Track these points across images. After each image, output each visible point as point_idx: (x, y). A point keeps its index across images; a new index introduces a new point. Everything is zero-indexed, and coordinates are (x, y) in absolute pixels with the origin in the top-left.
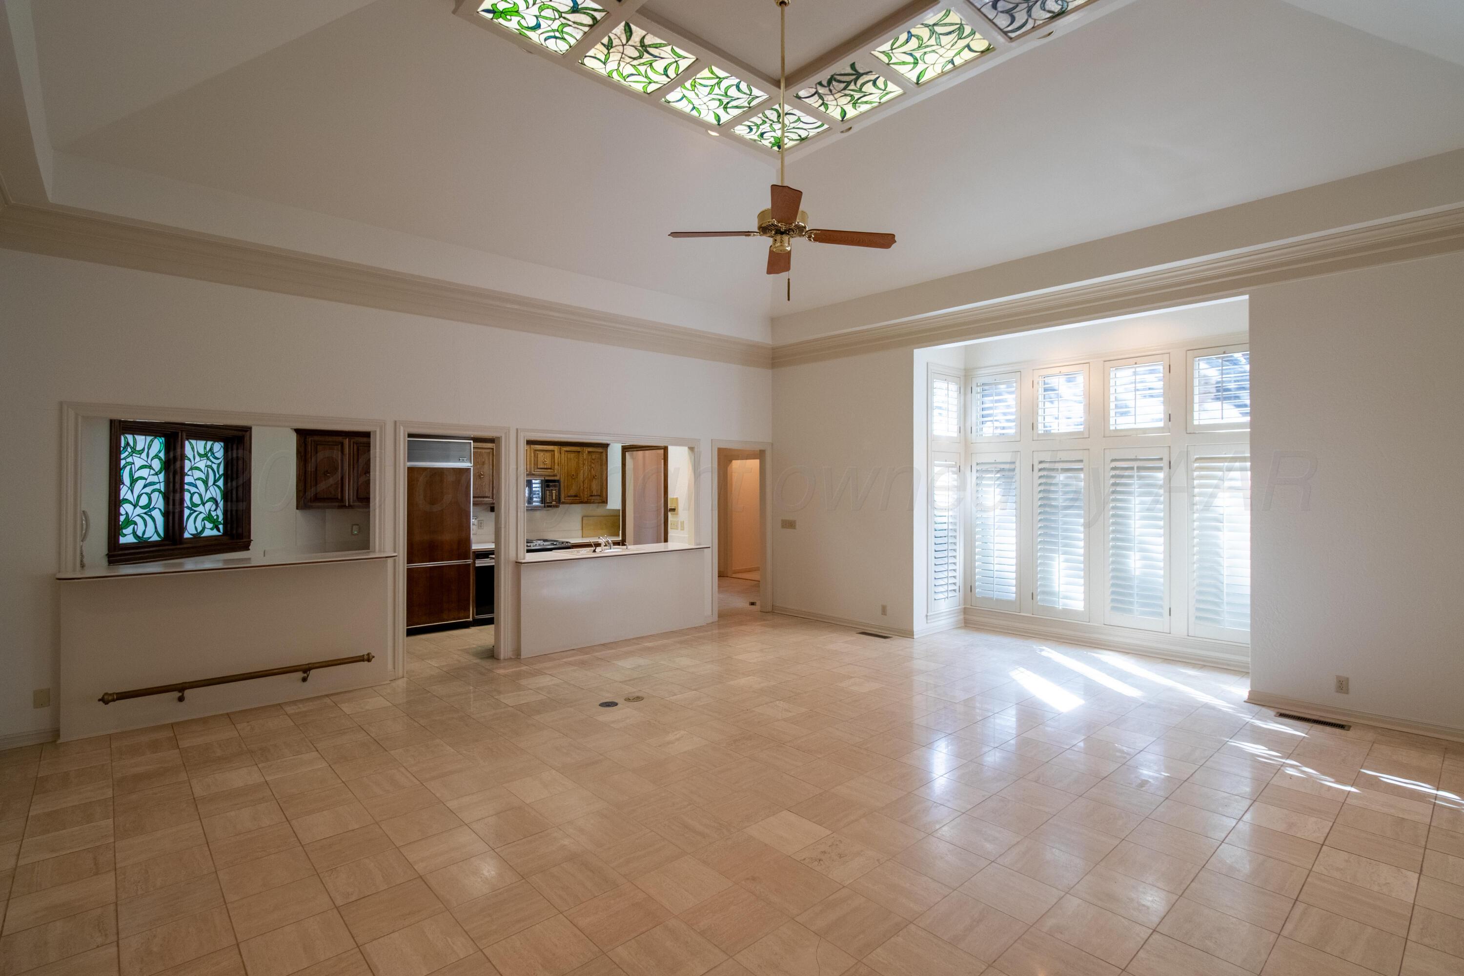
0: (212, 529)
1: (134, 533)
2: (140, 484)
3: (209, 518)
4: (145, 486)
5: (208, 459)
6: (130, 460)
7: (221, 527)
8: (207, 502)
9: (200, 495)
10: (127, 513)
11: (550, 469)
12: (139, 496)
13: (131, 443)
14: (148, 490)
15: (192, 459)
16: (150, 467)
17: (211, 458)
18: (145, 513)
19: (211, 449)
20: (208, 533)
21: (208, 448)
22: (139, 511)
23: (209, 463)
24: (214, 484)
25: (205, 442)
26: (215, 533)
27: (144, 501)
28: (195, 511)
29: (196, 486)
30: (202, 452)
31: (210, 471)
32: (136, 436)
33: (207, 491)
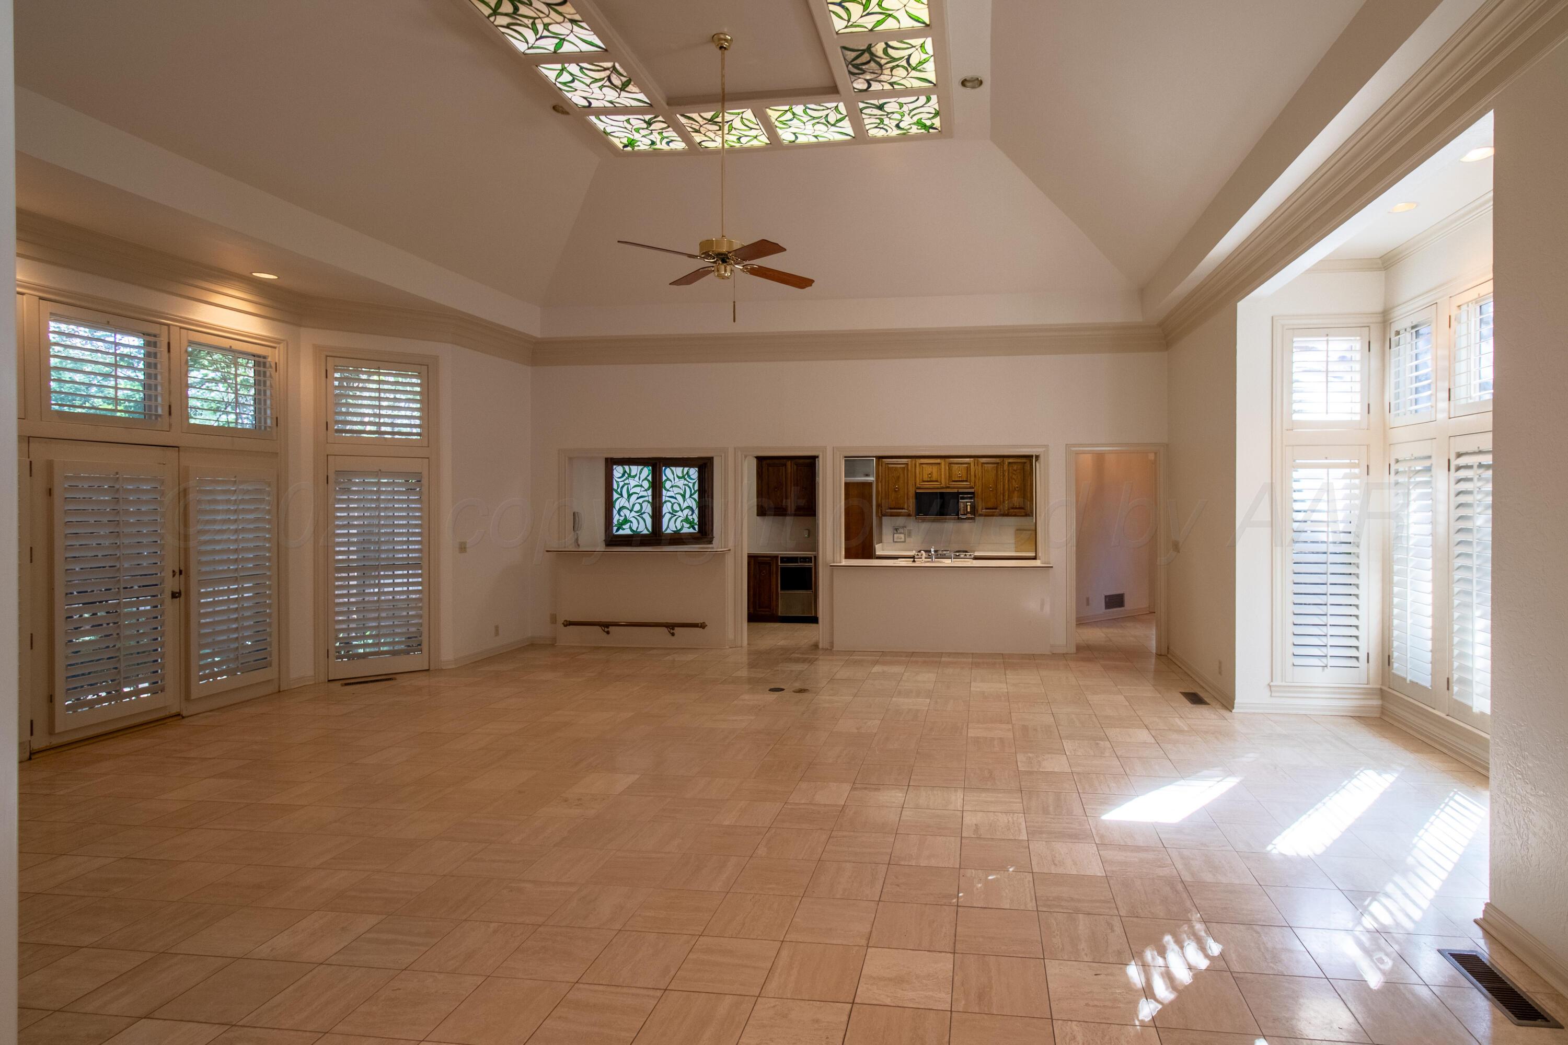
0: (689, 528)
1: (630, 528)
2: (634, 497)
3: (686, 520)
4: (638, 498)
5: (685, 479)
6: (627, 482)
7: (696, 527)
8: (684, 509)
9: (679, 505)
10: (625, 515)
11: (966, 481)
12: (634, 505)
13: (628, 471)
14: (640, 500)
15: (673, 480)
16: (641, 486)
17: (688, 479)
18: (638, 516)
19: (687, 473)
20: (685, 530)
21: (685, 473)
22: (633, 514)
23: (686, 483)
24: (690, 497)
25: (682, 468)
26: (691, 530)
27: (637, 507)
28: (675, 515)
29: (676, 498)
30: (680, 475)
31: (687, 488)
32: (631, 467)
33: (684, 501)
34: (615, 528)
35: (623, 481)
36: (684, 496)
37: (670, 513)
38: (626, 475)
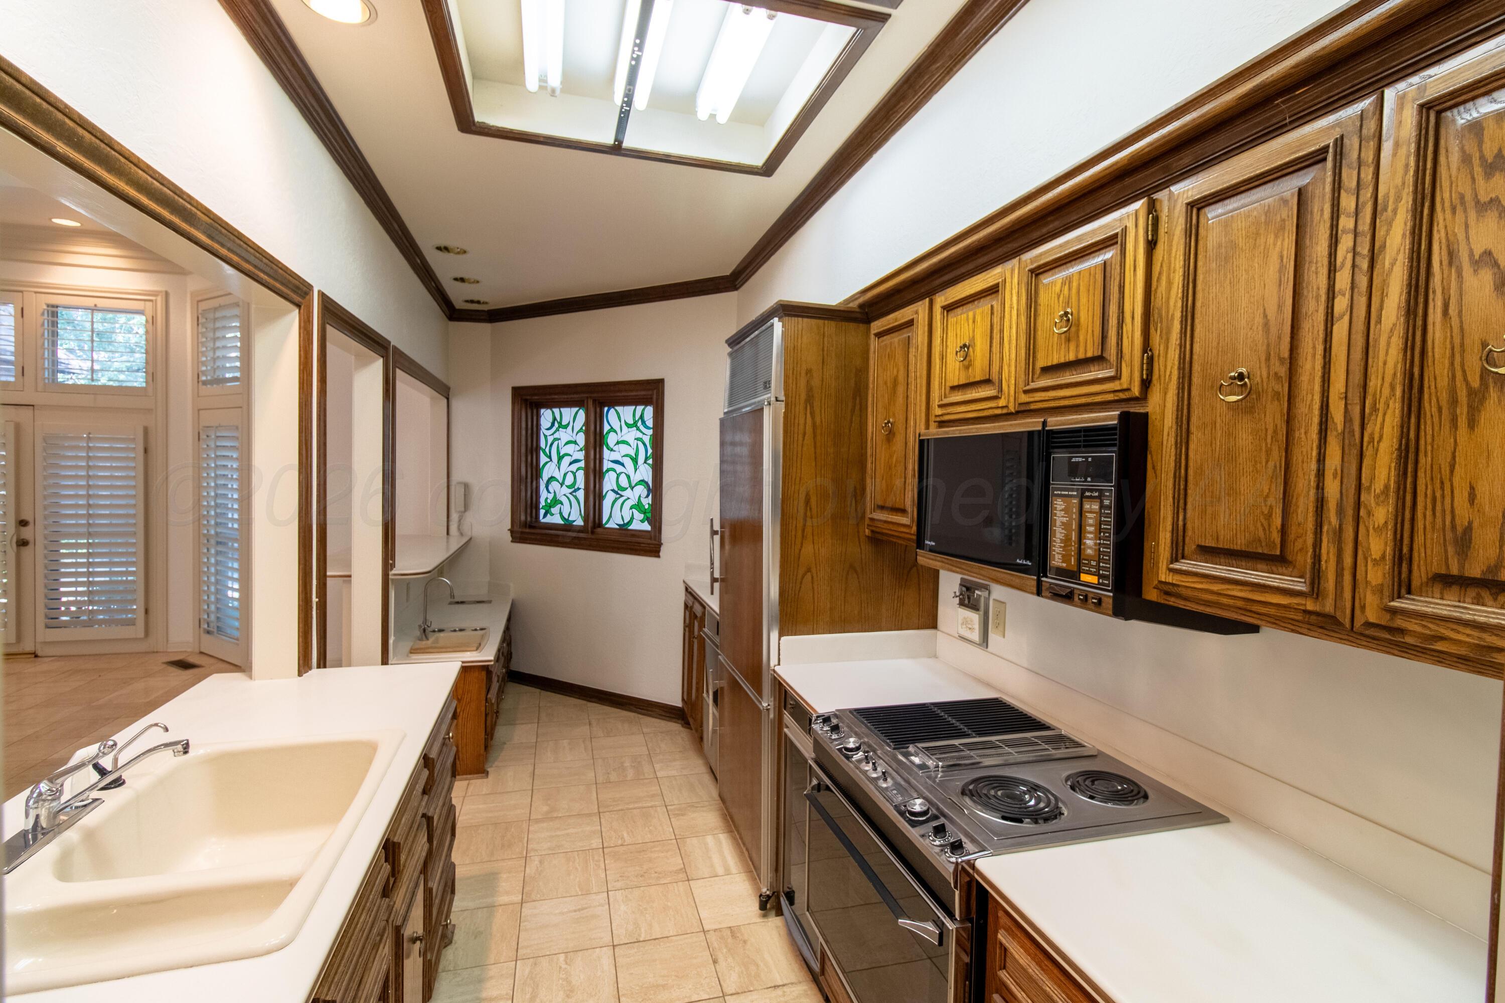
0: (642, 521)
1: (561, 513)
2: (567, 460)
3: (638, 506)
4: (571, 464)
5: (638, 429)
6: (556, 435)
7: (651, 518)
8: (636, 485)
9: (628, 477)
12: (565, 475)
13: (558, 418)
14: (574, 467)
15: (618, 430)
16: (575, 443)
17: (642, 428)
18: (571, 493)
19: (642, 417)
20: (636, 526)
21: (637, 416)
22: (564, 490)
23: (640, 435)
24: (645, 462)
25: (634, 407)
26: (646, 527)
27: (569, 480)
28: (622, 496)
29: (623, 465)
30: (631, 421)
31: (640, 444)
32: (562, 409)
33: (636, 470)
34: (542, 512)
35: (553, 434)
36: (635, 460)
37: (613, 490)
38: (556, 425)
